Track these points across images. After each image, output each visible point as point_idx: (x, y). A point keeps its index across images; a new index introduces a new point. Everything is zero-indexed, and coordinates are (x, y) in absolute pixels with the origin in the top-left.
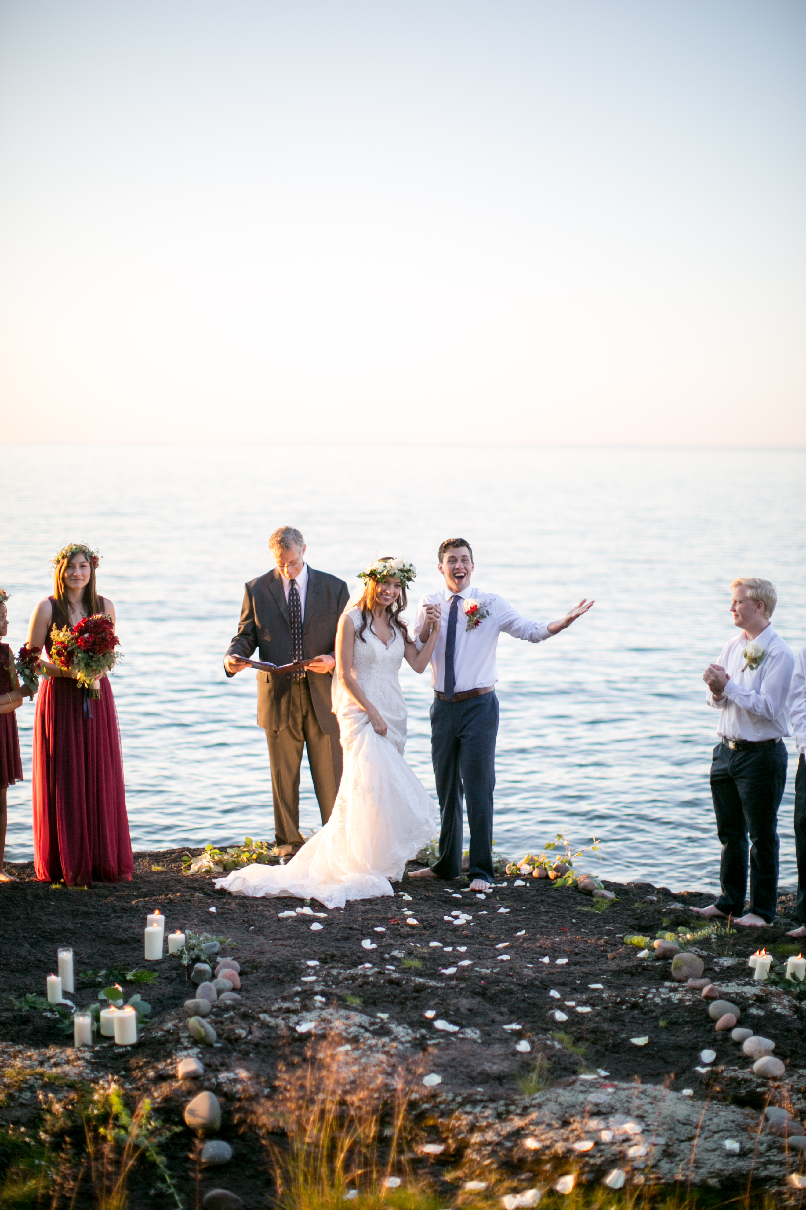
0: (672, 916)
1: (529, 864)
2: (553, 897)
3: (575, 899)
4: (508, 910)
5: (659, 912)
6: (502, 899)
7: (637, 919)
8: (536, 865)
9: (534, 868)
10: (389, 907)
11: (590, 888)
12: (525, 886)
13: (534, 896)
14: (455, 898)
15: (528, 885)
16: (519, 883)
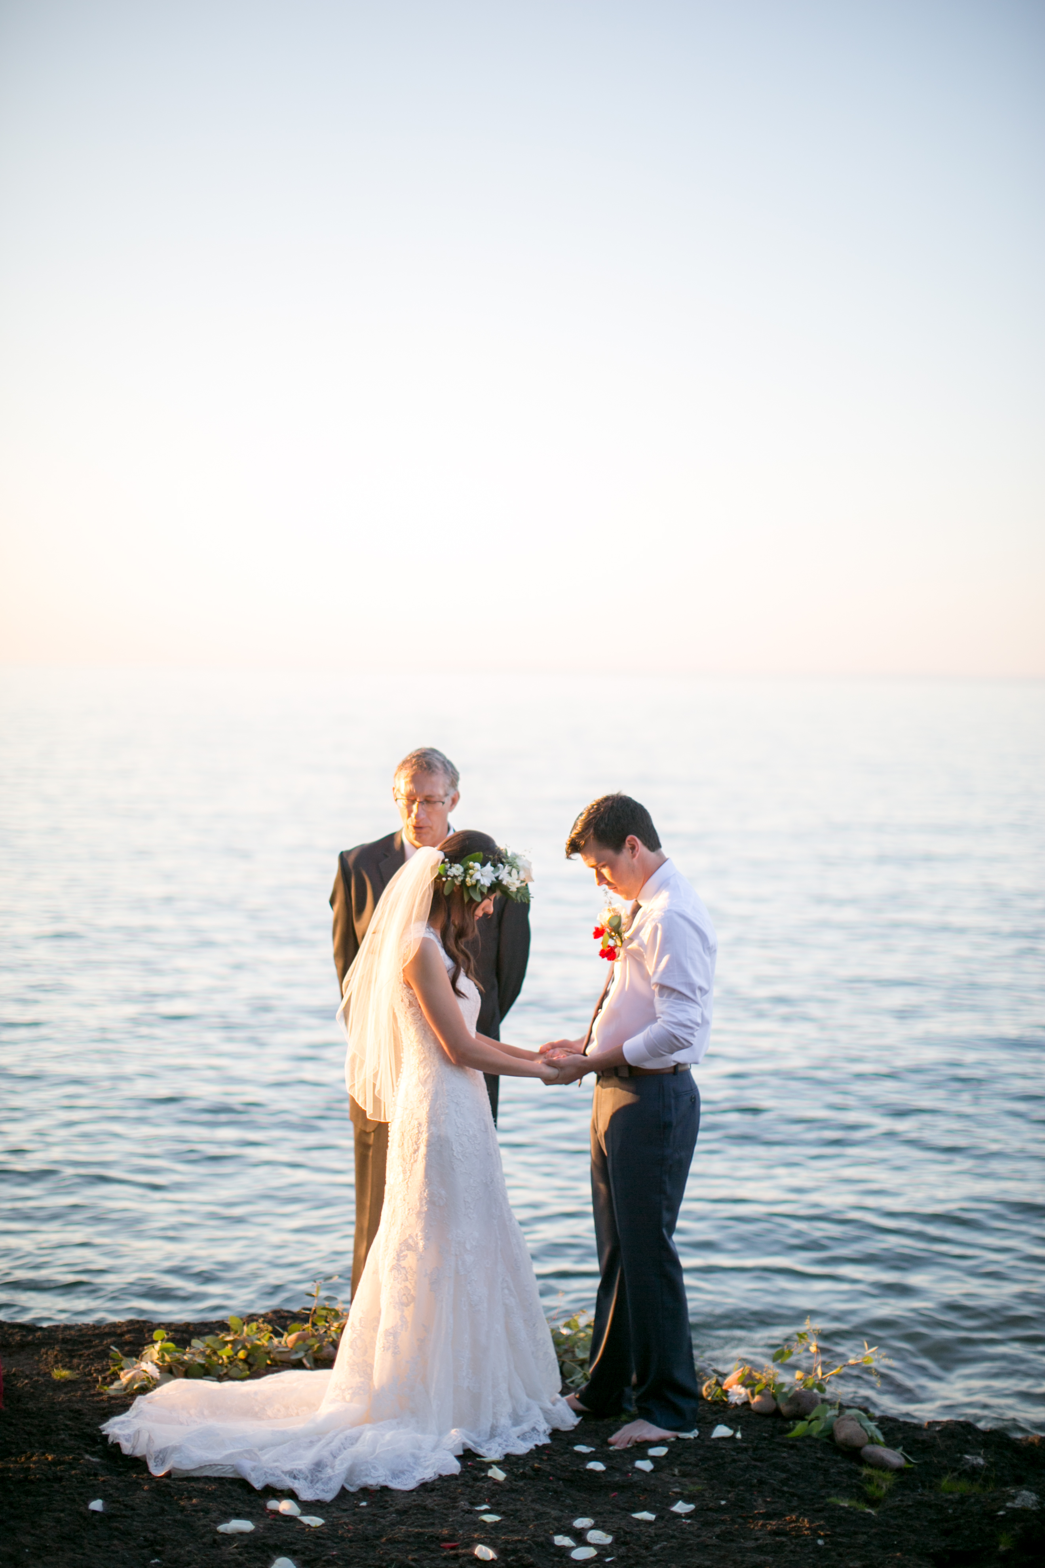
0: (1018, 1527)
1: (744, 1385)
2: (784, 1469)
3: (826, 1471)
4: (692, 1507)
5: (991, 1516)
6: (684, 1475)
7: (946, 1533)
8: (758, 1388)
9: (753, 1394)
10: (455, 1500)
11: (858, 1442)
12: (733, 1437)
13: (746, 1469)
14: (592, 1471)
15: (739, 1435)
16: (722, 1431)
